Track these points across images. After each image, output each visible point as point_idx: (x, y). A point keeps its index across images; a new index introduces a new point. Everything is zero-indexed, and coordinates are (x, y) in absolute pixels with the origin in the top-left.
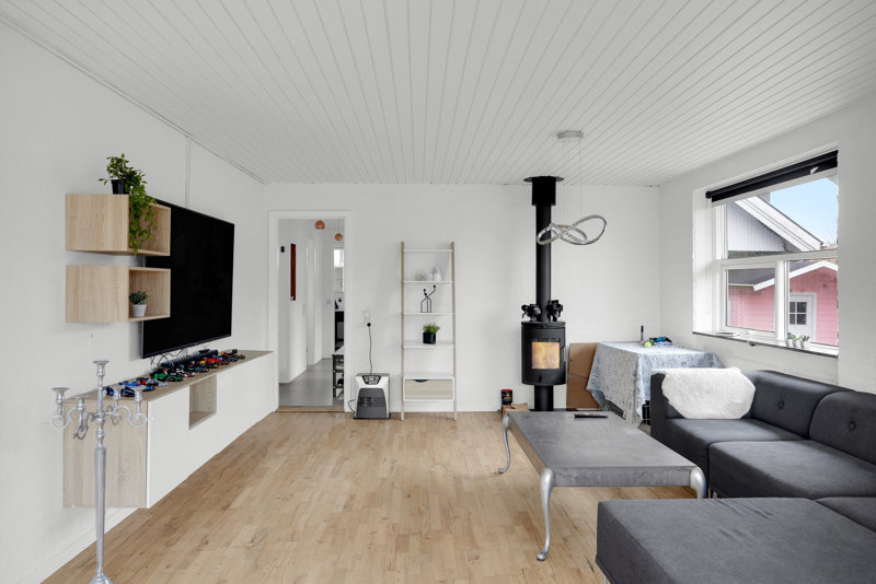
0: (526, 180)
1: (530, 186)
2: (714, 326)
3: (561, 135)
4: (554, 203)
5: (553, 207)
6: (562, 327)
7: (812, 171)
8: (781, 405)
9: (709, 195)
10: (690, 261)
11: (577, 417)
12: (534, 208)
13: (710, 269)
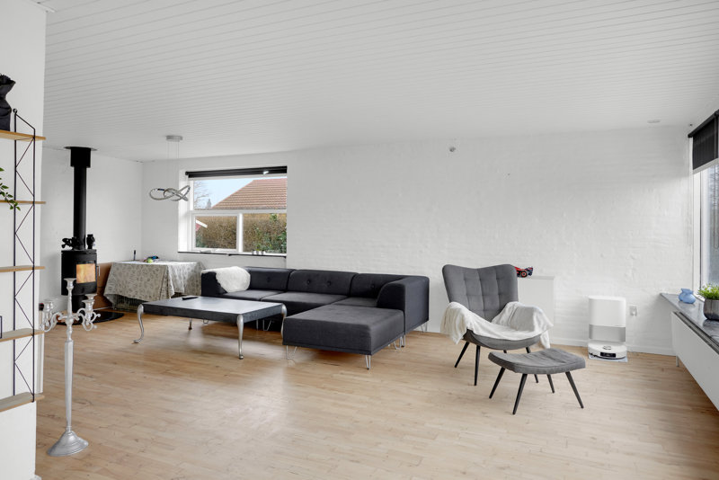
0: (67, 148)
1: (69, 152)
2: (188, 247)
3: (169, 137)
4: (89, 166)
5: (88, 169)
6: (95, 253)
7: (265, 173)
8: (269, 280)
9: (187, 173)
10: (177, 211)
11: (184, 299)
12: (73, 168)
13: (187, 215)
